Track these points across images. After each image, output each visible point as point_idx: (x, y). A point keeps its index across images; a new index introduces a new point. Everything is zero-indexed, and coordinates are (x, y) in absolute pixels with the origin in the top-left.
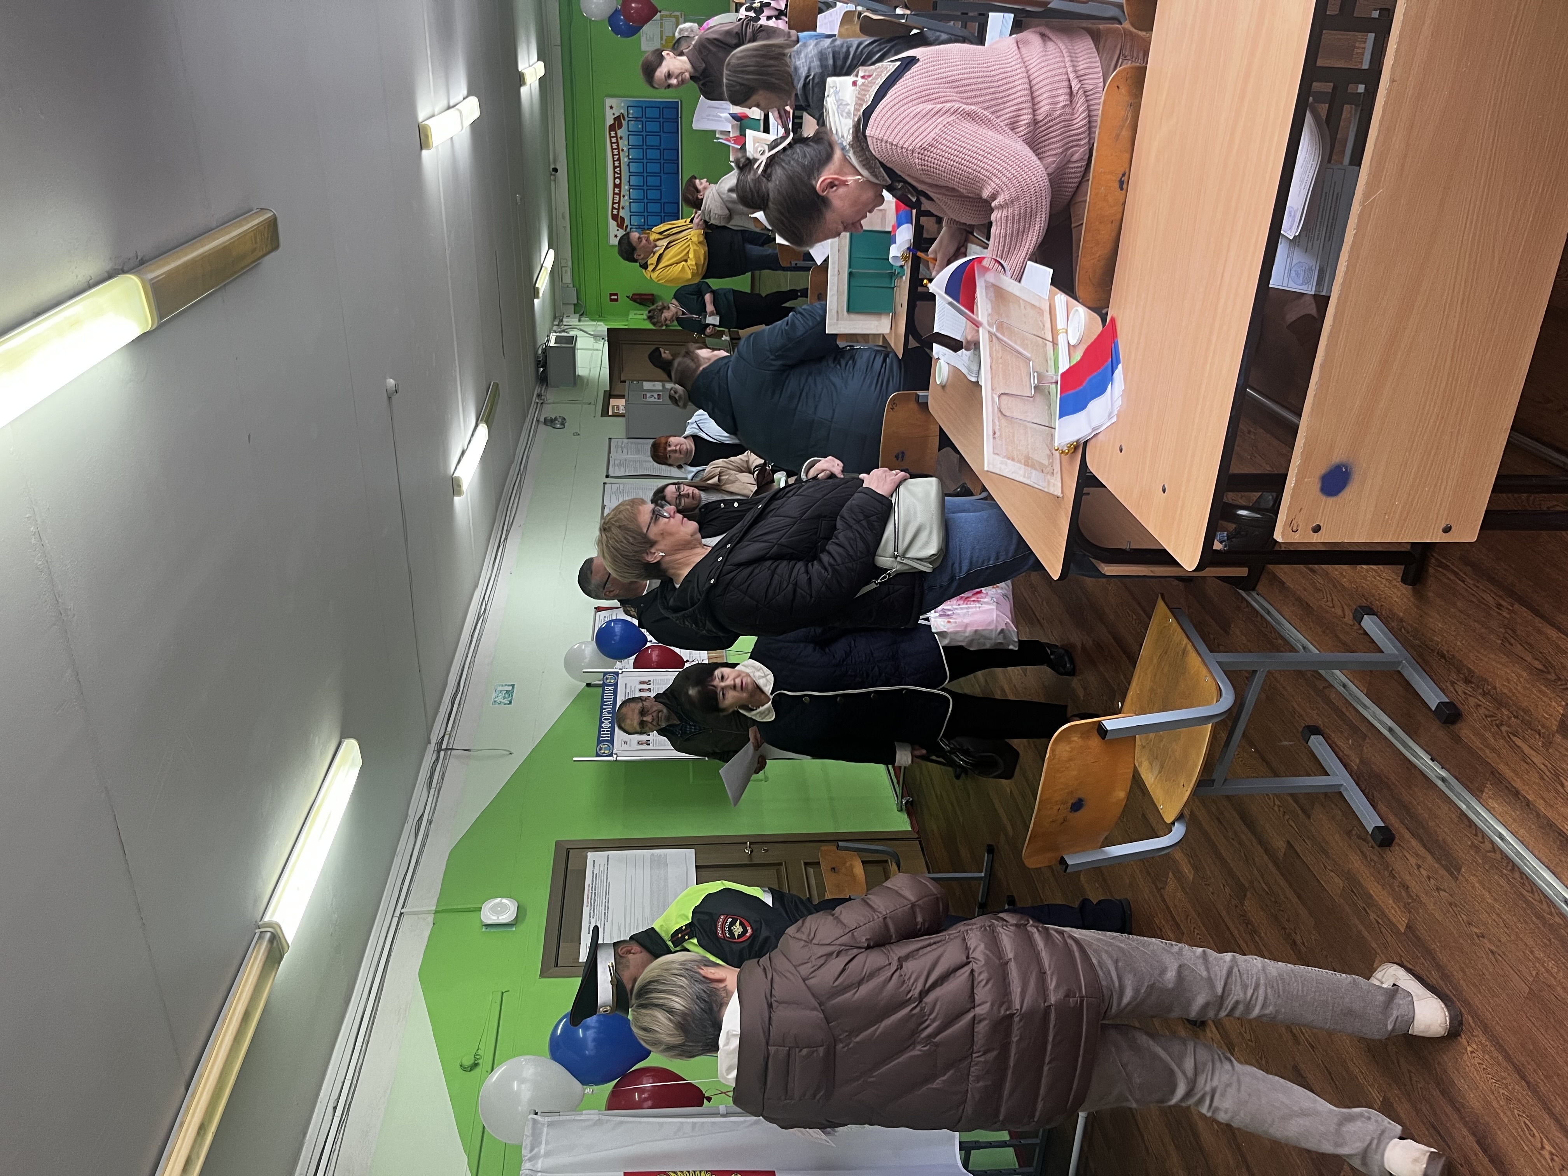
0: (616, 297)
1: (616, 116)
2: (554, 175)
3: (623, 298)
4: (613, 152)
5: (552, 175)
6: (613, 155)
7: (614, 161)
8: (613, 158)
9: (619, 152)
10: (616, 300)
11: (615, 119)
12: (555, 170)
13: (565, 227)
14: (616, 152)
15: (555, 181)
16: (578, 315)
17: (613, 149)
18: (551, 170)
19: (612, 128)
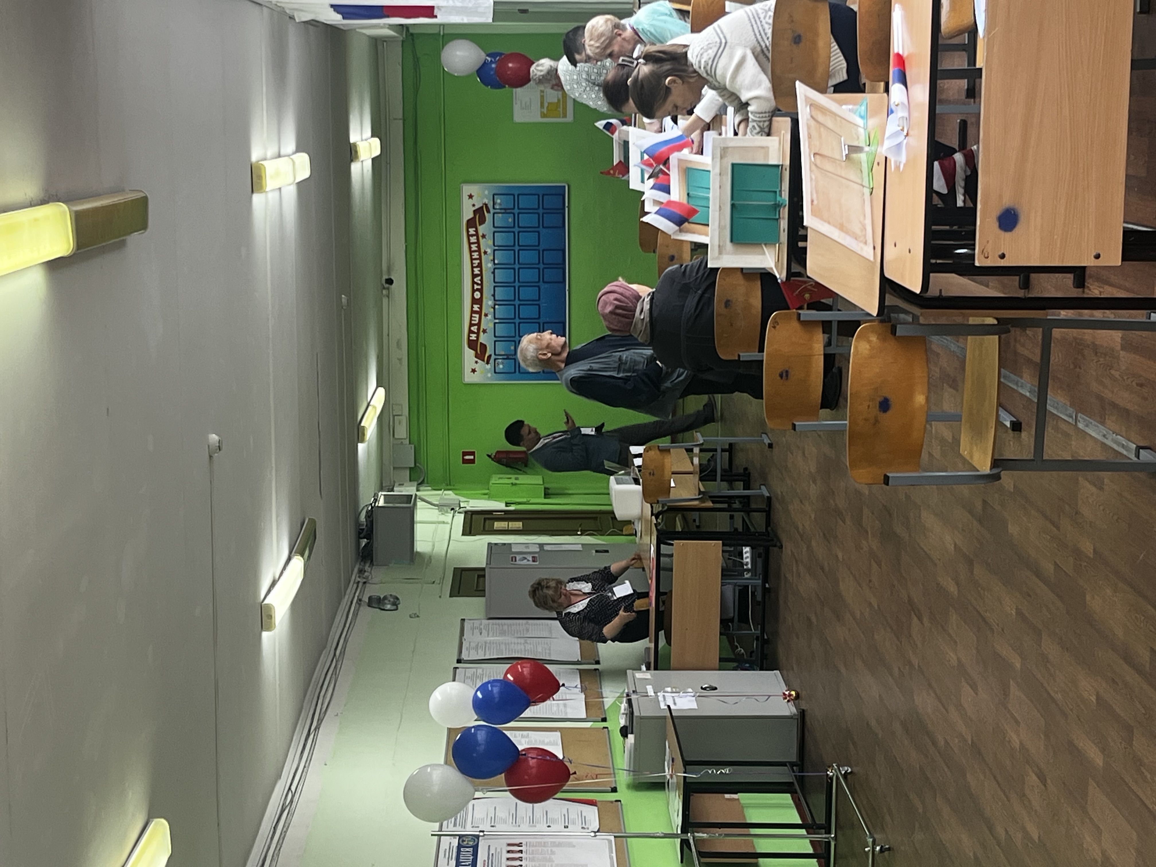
0: (472, 457)
1: (476, 207)
2: (388, 289)
3: (482, 460)
4: (471, 256)
5: (384, 288)
6: (472, 259)
7: (473, 267)
8: (472, 264)
9: (480, 255)
10: (472, 461)
11: (475, 212)
12: (390, 281)
13: (400, 360)
14: (476, 255)
15: (388, 297)
16: (416, 483)
17: (471, 252)
18: (384, 282)
19: (471, 223)
